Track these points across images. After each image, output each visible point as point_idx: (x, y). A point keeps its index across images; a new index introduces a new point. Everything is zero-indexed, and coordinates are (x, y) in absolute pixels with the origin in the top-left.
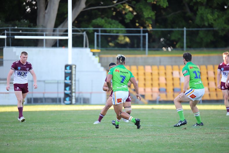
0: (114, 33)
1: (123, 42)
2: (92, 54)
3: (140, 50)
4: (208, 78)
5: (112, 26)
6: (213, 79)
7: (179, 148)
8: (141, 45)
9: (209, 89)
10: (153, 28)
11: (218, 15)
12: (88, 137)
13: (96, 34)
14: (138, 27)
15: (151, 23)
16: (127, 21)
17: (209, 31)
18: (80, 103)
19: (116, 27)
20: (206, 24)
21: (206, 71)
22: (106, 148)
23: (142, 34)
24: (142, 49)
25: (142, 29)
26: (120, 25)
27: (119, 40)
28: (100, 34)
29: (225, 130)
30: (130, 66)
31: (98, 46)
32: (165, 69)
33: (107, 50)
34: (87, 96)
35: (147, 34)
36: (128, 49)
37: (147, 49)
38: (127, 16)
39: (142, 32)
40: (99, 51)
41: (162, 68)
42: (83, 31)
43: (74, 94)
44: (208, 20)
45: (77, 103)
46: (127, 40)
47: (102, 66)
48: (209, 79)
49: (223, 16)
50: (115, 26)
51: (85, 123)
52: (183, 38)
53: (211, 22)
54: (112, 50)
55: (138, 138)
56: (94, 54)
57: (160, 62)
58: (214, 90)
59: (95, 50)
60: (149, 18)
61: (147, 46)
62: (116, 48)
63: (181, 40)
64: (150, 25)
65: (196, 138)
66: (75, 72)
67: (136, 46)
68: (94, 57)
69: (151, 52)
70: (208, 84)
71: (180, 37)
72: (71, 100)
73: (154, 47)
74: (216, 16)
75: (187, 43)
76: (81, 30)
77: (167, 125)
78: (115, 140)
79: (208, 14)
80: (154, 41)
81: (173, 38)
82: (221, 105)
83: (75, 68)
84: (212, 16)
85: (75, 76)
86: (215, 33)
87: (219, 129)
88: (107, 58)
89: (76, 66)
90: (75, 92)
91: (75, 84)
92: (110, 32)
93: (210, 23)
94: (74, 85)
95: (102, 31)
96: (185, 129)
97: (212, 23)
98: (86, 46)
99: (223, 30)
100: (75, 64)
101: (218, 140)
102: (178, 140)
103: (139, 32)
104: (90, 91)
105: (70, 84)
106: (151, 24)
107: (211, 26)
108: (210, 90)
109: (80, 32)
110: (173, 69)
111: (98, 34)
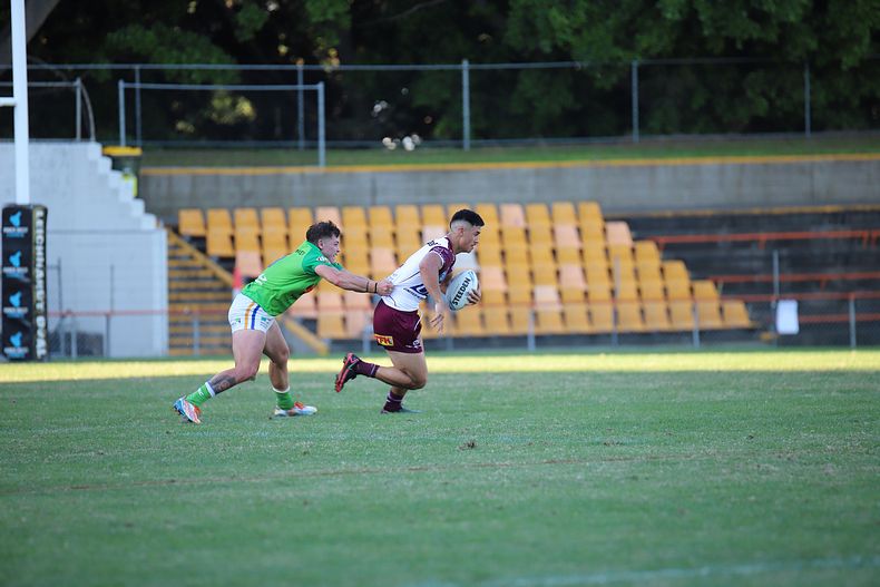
0: (193, 82)
1: (228, 119)
2: (108, 162)
3: (296, 148)
4: (554, 252)
5: (184, 57)
6: (575, 254)
7: (449, 520)
8: (301, 128)
9: (560, 294)
10: (342, 63)
11: (589, 14)
12: (99, 483)
13: (122, 85)
14: (286, 59)
15: (336, 42)
16: (245, 36)
17: (555, 71)
18: (68, 353)
19: (198, 62)
20: (546, 46)
21: (546, 224)
22: (170, 526)
23: (301, 87)
24: (302, 143)
25: (300, 65)
26: (217, 52)
27: (213, 109)
28: (138, 85)
29: (619, 448)
30: (258, 209)
31: (131, 132)
32: (394, 221)
33: (166, 148)
34: (92, 326)
35: (320, 87)
36: (251, 143)
37: (322, 143)
38: (241, 18)
39: (300, 77)
40: (137, 152)
41: (381, 215)
42: (72, 76)
43: (40, 321)
44: (552, 30)
45: (54, 356)
46: (246, 108)
47: (148, 210)
48: (560, 253)
49: (607, 17)
50: (197, 55)
51: (85, 429)
52: (461, 101)
53: (564, 37)
54: (185, 148)
55: (294, 485)
56: (117, 164)
57: (374, 192)
58: (580, 296)
59: (122, 151)
60: (326, 23)
61: (322, 132)
62: (203, 142)
63: (450, 106)
64: (333, 52)
65: (511, 479)
66: (45, 235)
67: (278, 130)
68: (117, 175)
69: (337, 155)
70: (558, 273)
71: (446, 95)
72: (29, 343)
73: (349, 137)
74: (582, 17)
75: (473, 119)
76: (65, 71)
77: (403, 433)
78: (202, 494)
79: (550, 7)
80: (348, 112)
81: (420, 101)
82: (607, 353)
83: (44, 218)
84: (567, 17)
85: (44, 251)
86: (580, 81)
87: (598, 443)
88: (170, 178)
89: (46, 211)
90: (45, 314)
91: (45, 279)
92: (178, 77)
93: (560, 44)
94: (40, 284)
95: (148, 76)
96: (472, 446)
97: (567, 44)
98: (86, 136)
99: (608, 68)
100: (45, 203)
101: (595, 486)
102: (446, 491)
103: (291, 77)
104: (106, 308)
105: (27, 280)
106: (336, 48)
107: (562, 53)
108: (565, 297)
109: (59, 80)
110: (422, 221)
111: (129, 85)
